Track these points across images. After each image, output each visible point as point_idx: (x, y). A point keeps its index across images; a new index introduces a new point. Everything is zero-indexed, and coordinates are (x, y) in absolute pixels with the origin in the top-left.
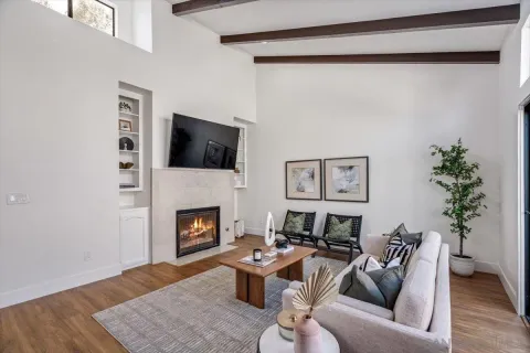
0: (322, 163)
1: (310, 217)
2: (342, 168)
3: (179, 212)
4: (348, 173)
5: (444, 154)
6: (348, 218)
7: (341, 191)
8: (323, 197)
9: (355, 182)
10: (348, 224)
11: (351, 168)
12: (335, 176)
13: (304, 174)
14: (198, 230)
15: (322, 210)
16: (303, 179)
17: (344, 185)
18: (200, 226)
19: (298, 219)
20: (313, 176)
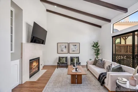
0: (69, 44)
1: (66, 58)
4: (75, 46)
5: (95, 43)
6: (76, 57)
7: (73, 51)
8: (69, 52)
9: (77, 49)
12: (72, 47)
13: (63, 47)
14: (34, 66)
15: (69, 56)
16: (63, 48)
17: (74, 49)
18: (35, 64)
19: (64, 59)
20: (66, 47)
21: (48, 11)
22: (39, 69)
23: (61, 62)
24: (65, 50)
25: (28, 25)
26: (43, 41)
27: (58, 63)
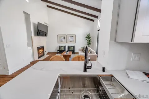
0: (67, 35)
1: (65, 47)
2: (71, 37)
3: (38, 48)
4: (72, 38)
5: (87, 35)
6: (72, 46)
8: (67, 42)
9: (73, 40)
10: (73, 47)
11: (72, 37)
12: (69, 38)
14: (41, 52)
15: (67, 45)
16: (62, 39)
17: (71, 40)
18: (41, 50)
19: (63, 47)
20: (64, 38)
21: (48, 6)
22: (44, 54)
23: (61, 49)
24: (64, 41)
25: (34, 24)
26: (46, 33)
27: (58, 50)
